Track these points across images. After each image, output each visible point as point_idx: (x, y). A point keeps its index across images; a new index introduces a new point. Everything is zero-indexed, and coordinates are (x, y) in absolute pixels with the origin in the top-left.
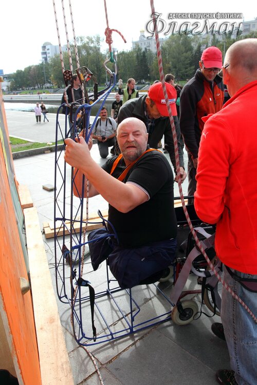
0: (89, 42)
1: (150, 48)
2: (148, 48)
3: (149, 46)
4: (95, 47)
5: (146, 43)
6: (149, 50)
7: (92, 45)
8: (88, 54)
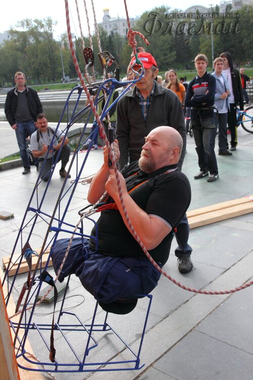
0: (37, 27)
1: (118, 31)
2: (114, 32)
3: (116, 29)
4: (46, 33)
5: (112, 26)
6: (117, 33)
7: (42, 30)
8: (38, 42)
